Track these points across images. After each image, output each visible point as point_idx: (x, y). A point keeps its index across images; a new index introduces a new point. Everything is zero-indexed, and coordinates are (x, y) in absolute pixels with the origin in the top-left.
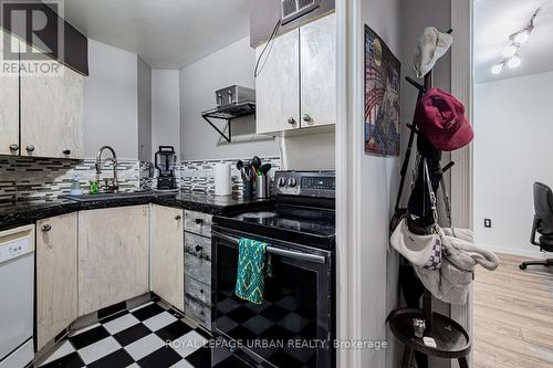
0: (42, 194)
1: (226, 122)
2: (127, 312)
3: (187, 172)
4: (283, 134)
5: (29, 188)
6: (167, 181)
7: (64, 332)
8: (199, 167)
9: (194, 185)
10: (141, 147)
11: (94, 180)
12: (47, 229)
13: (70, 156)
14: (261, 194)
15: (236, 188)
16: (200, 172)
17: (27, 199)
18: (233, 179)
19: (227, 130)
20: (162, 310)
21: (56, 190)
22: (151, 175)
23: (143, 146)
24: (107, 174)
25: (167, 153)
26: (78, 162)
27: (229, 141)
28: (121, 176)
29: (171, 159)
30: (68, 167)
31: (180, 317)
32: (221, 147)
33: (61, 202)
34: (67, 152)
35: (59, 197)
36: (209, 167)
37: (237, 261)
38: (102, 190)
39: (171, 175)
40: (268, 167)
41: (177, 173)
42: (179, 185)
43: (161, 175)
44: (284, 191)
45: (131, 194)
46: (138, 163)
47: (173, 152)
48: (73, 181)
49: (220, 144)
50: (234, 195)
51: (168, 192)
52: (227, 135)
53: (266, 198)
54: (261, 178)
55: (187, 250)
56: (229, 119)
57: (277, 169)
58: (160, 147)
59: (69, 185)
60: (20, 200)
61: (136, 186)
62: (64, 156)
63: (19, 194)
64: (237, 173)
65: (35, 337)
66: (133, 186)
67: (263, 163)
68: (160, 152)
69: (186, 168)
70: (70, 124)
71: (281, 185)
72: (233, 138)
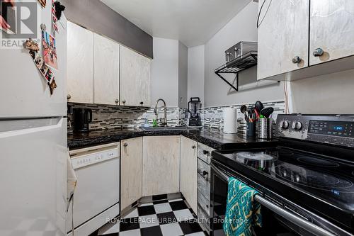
0: (133, 126)
1: (235, 75)
2: (167, 201)
3: (208, 115)
4: (289, 78)
5: (127, 122)
6: (196, 120)
7: (136, 202)
8: (216, 111)
9: (212, 124)
10: (180, 99)
11: (155, 119)
12: (125, 145)
13: (143, 105)
14: (263, 134)
15: (241, 128)
16: (216, 115)
17: (127, 128)
18: (239, 121)
19: (236, 81)
20: (186, 207)
21: (138, 124)
22: (186, 116)
23: (181, 98)
24: (161, 115)
25: (196, 102)
26: (148, 108)
27: (237, 90)
28: (169, 116)
29: (198, 106)
30: (143, 111)
31: (196, 217)
32: (231, 95)
33: (140, 130)
34: (142, 103)
35: (140, 128)
36: (221, 111)
37: (226, 198)
38: (159, 125)
39: (198, 117)
40: (271, 110)
41: (202, 116)
42: (203, 124)
43: (191, 117)
44: (287, 134)
45: (174, 128)
46: (178, 109)
47: (199, 101)
48: (145, 119)
49: (230, 93)
50: (239, 134)
51: (194, 128)
52: (235, 85)
53: (268, 139)
54: (263, 120)
55: (199, 171)
56: (237, 73)
57: (281, 112)
58: (191, 98)
59: (144, 121)
60: (124, 128)
61: (176, 123)
62: (140, 105)
63: (124, 125)
64: (241, 116)
65: (120, 202)
66: (175, 123)
67: (266, 107)
68: (191, 102)
69: (207, 112)
70: (144, 87)
71: (284, 128)
72: (240, 87)
